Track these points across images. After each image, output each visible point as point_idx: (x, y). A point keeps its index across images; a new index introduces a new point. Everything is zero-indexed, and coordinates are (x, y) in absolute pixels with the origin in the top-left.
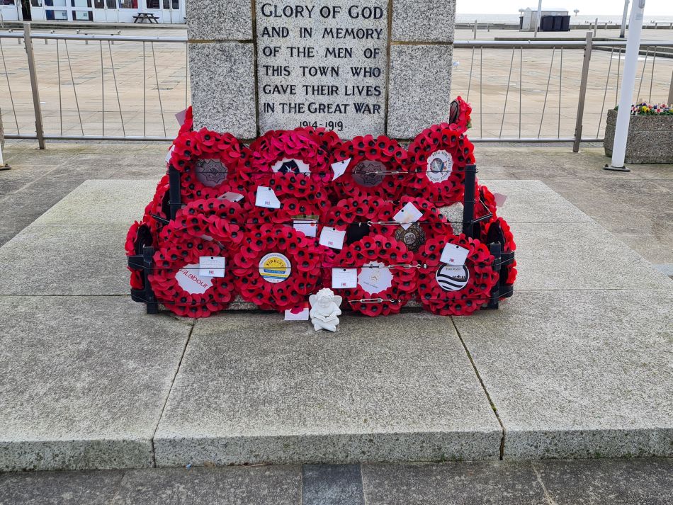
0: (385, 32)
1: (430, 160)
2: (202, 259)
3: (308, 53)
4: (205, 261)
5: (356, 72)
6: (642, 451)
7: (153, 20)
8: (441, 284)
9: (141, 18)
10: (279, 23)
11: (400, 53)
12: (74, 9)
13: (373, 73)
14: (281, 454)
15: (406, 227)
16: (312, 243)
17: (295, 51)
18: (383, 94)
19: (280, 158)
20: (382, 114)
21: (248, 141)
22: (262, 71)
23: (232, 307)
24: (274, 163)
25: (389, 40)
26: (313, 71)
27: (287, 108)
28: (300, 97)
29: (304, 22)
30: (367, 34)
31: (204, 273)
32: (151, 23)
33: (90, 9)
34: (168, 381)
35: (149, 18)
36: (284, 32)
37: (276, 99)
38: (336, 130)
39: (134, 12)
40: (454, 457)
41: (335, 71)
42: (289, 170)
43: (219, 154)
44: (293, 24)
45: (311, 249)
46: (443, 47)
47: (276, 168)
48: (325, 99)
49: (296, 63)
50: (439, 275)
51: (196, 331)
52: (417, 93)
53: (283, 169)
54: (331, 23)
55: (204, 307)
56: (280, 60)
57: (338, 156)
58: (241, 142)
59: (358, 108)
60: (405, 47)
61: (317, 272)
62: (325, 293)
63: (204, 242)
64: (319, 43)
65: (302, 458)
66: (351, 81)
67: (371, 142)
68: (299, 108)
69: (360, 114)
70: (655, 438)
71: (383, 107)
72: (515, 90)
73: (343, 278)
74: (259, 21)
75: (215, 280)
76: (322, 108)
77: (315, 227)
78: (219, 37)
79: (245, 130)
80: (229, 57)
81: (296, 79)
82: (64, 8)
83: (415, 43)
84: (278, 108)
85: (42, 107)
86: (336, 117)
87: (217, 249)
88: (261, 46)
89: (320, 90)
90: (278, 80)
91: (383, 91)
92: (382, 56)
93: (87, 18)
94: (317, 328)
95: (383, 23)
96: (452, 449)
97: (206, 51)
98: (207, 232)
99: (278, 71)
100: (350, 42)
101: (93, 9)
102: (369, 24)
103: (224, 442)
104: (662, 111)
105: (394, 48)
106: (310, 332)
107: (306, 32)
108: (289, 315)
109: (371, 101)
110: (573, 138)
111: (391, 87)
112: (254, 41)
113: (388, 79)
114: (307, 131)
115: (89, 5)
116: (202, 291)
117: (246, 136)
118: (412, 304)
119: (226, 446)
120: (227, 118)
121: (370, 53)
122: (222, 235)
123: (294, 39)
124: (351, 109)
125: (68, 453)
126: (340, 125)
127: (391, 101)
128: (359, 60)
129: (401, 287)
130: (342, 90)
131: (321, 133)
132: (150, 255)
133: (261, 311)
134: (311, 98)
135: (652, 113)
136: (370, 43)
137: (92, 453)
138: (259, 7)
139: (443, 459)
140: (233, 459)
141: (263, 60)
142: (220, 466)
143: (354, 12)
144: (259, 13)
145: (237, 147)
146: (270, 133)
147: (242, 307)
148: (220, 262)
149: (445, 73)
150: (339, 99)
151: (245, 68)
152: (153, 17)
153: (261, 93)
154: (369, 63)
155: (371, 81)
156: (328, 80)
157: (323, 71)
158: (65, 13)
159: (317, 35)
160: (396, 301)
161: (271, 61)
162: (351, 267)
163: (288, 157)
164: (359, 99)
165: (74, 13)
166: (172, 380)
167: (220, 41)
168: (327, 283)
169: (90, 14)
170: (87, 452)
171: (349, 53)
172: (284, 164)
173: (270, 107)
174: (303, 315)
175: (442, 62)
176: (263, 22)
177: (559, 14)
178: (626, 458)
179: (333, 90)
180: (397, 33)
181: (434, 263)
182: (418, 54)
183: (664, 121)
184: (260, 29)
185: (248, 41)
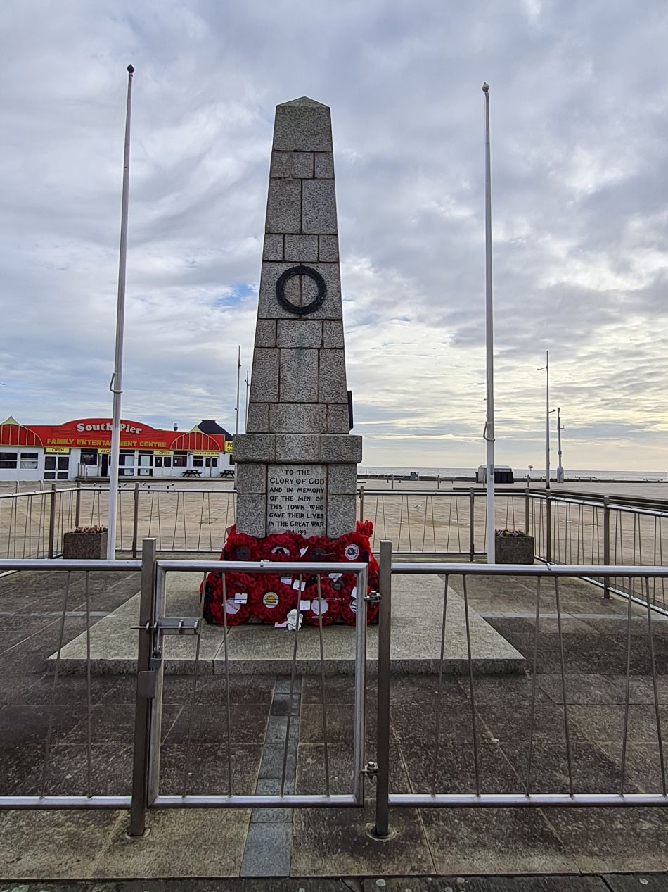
0: (325, 489)
1: (347, 549)
2: (236, 594)
3: (290, 499)
4: (237, 595)
5: (312, 507)
6: (428, 671)
7: (197, 475)
8: (353, 610)
9: (189, 473)
10: (277, 486)
11: (332, 499)
12: (139, 467)
13: (319, 508)
14: (268, 669)
15: (335, 581)
16: (289, 587)
17: (285, 498)
18: (325, 518)
19: (275, 547)
20: (325, 527)
21: (261, 539)
22: (269, 507)
23: (249, 621)
24: (272, 549)
25: (327, 494)
26: (293, 507)
27: (280, 524)
28: (286, 519)
29: (289, 485)
30: (318, 490)
31: (236, 602)
32: (196, 477)
33: (151, 467)
34: (219, 645)
35: (194, 474)
36: (279, 490)
37: (275, 519)
38: (303, 534)
39: (184, 469)
40: (344, 673)
41: (303, 507)
42: (280, 552)
43: (247, 545)
44: (284, 486)
45: (289, 591)
46: (351, 497)
47: (274, 551)
48: (298, 520)
49: (284, 503)
50: (352, 605)
51: (231, 630)
52: (340, 517)
53: (277, 552)
54: (301, 486)
55: (236, 621)
56: (277, 502)
57: (302, 546)
58: (258, 539)
59: (313, 524)
60: (334, 496)
61: (291, 602)
62: (294, 611)
63: (237, 586)
64: (295, 495)
65: (277, 672)
66: (310, 512)
67: (318, 539)
68: (285, 524)
69: (314, 527)
70: (432, 664)
71: (325, 523)
72: (454, 524)
73: (305, 605)
74: (269, 485)
75: (242, 605)
76: (296, 524)
77: (291, 580)
78: (250, 492)
79: (260, 534)
80: (254, 501)
81: (284, 510)
82: (132, 467)
83: (339, 495)
84: (276, 524)
85: (138, 535)
86: (303, 528)
87: (244, 590)
88: (269, 496)
89: (296, 516)
90: (276, 511)
91: (325, 516)
92: (324, 500)
93: (148, 474)
94: (290, 629)
95: (324, 486)
96: (343, 668)
97: (245, 498)
98: (240, 581)
99: (276, 507)
100: (309, 494)
101: (153, 467)
102: (318, 486)
103: (243, 663)
104: (517, 534)
105: (329, 497)
106: (286, 631)
107: (290, 490)
108: (277, 625)
109: (319, 521)
110: (469, 552)
111: (328, 514)
112: (266, 494)
113: (327, 511)
114: (289, 534)
115: (151, 465)
116: (235, 612)
117: (260, 537)
118: (339, 621)
119: (245, 664)
120: (252, 529)
121: (318, 499)
122: (247, 582)
123: (284, 493)
124: (310, 524)
125: (178, 666)
126: (305, 531)
127: (329, 521)
128: (314, 502)
129: (332, 610)
130: (306, 516)
131: (296, 535)
132: (212, 594)
133: (263, 624)
134: (291, 519)
135: (511, 535)
136: (319, 495)
137: (187, 666)
138: (269, 479)
139: (340, 674)
140: (247, 672)
141: (270, 502)
142: (241, 674)
143: (311, 481)
144: (269, 482)
145: (256, 541)
146: (272, 535)
147: (254, 622)
148: (245, 596)
149: (353, 508)
150: (305, 520)
151: (261, 506)
152: (197, 473)
153: (268, 517)
154: (318, 504)
155: (319, 512)
156: (299, 511)
157: (297, 507)
158: (132, 470)
159: (295, 491)
160: (330, 618)
161: (273, 503)
162: (307, 599)
163: (279, 546)
164: (313, 520)
165: (139, 470)
166: (220, 645)
167: (251, 494)
168: (295, 606)
169: (151, 471)
170: (185, 666)
171: (309, 499)
172: (278, 550)
173: (272, 523)
174: (284, 625)
175: (352, 503)
176: (270, 486)
177: (505, 471)
178: (421, 673)
179: (302, 516)
180: (331, 491)
181: (348, 598)
182: (341, 500)
183: (519, 540)
184: (269, 489)
185: (263, 494)
